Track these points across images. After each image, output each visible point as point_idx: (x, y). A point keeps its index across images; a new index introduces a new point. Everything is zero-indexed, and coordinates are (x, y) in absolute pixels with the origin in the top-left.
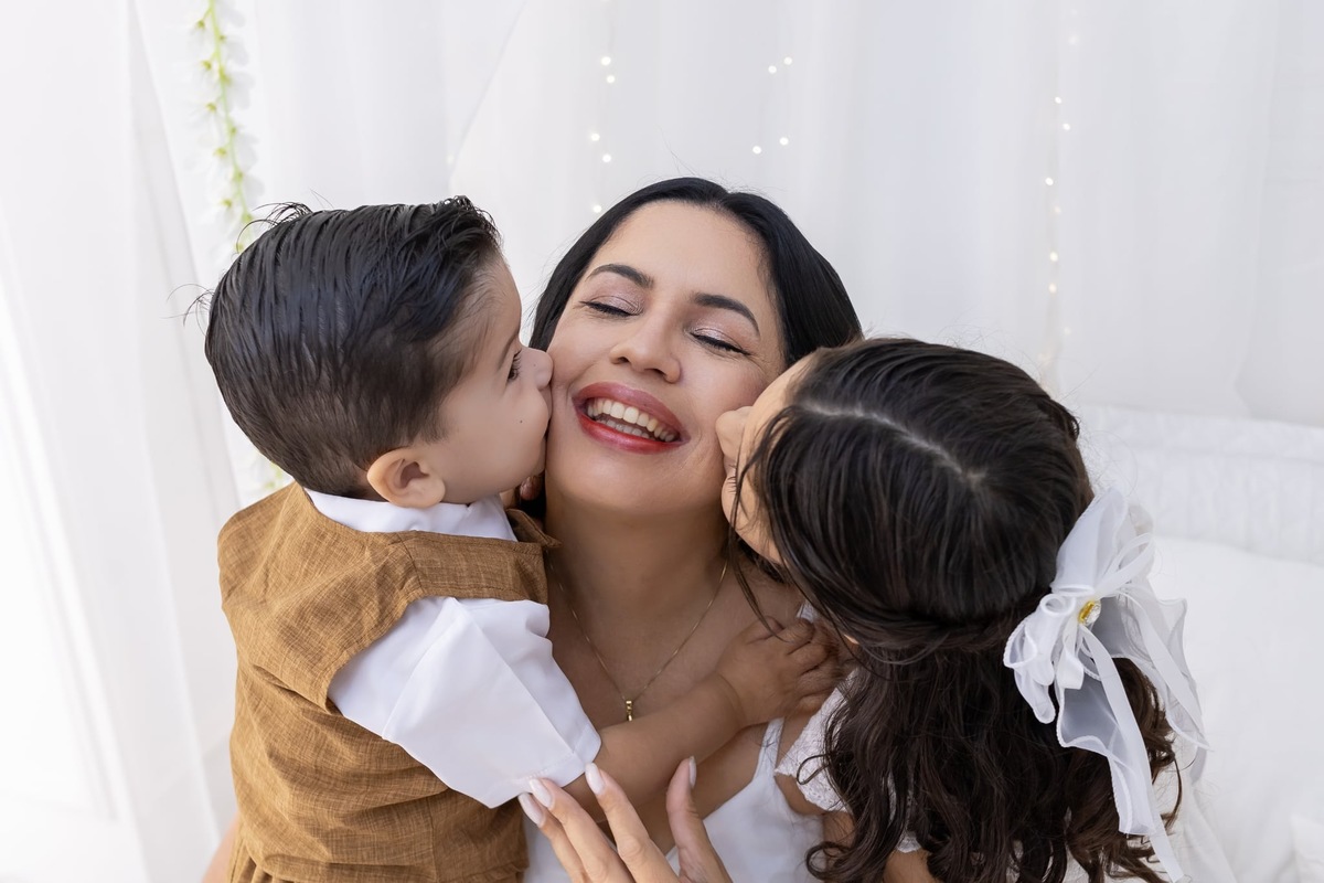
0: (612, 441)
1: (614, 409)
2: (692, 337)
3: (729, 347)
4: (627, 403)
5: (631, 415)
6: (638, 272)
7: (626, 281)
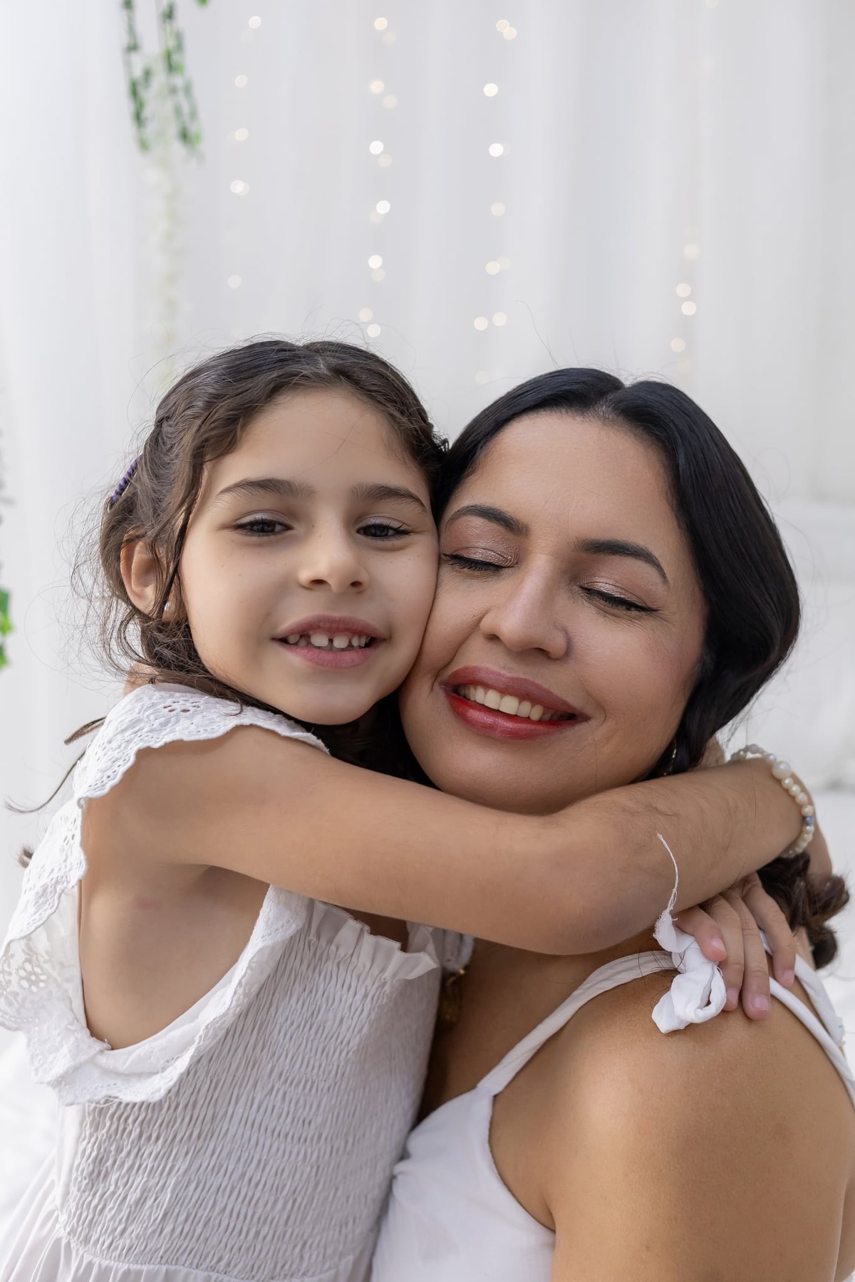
0: (491, 727)
1: (490, 699)
2: (580, 591)
3: (629, 605)
4: (504, 691)
5: (509, 705)
6: (508, 515)
7: (493, 526)
